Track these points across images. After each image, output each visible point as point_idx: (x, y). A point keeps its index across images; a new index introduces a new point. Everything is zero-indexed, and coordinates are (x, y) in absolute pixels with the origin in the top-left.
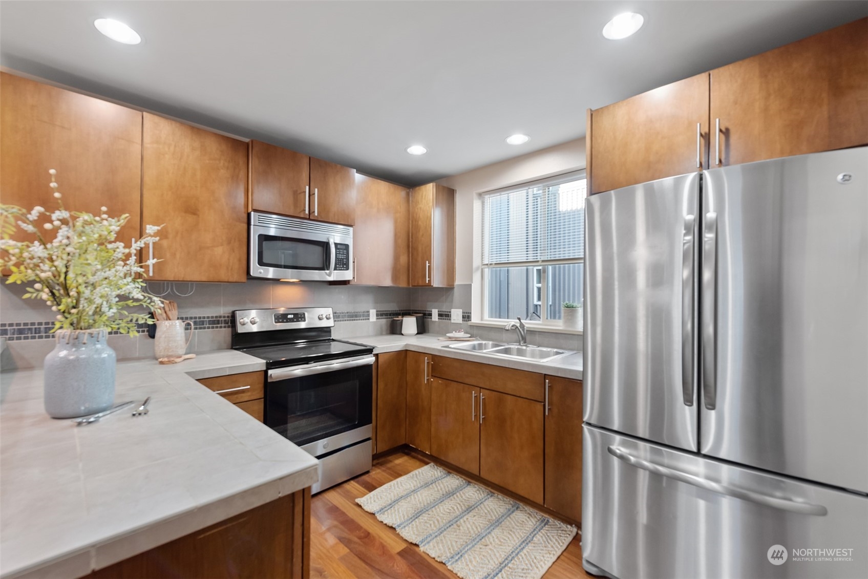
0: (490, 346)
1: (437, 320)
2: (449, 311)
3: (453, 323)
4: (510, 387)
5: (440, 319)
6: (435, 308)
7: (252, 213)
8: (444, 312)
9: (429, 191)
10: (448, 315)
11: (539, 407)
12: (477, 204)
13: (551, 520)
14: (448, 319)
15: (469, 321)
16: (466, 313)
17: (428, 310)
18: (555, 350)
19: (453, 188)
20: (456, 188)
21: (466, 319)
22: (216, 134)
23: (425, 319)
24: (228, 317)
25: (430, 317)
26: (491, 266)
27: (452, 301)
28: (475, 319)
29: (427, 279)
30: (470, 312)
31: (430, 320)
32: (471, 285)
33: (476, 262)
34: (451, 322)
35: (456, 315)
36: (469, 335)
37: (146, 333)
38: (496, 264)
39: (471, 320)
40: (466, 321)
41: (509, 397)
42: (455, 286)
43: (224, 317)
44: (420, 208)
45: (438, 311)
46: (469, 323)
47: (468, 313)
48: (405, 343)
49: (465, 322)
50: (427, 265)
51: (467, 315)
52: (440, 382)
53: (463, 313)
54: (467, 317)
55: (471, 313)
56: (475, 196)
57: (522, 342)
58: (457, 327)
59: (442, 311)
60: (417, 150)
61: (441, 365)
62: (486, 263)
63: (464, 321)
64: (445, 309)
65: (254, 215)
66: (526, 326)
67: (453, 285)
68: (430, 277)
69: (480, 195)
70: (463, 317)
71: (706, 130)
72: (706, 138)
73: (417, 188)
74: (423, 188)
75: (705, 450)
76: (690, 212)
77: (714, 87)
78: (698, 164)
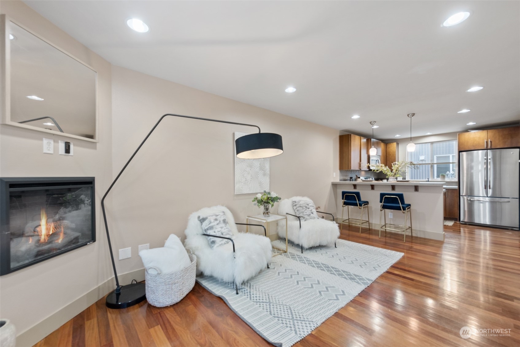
9: (394, 144)
19: (398, 143)
44: (391, 149)
60: (398, 136)
71: (487, 141)
72: (487, 142)
73: (389, 144)
74: (392, 144)
75: (489, 196)
76: (485, 156)
77: (488, 133)
78: (485, 147)
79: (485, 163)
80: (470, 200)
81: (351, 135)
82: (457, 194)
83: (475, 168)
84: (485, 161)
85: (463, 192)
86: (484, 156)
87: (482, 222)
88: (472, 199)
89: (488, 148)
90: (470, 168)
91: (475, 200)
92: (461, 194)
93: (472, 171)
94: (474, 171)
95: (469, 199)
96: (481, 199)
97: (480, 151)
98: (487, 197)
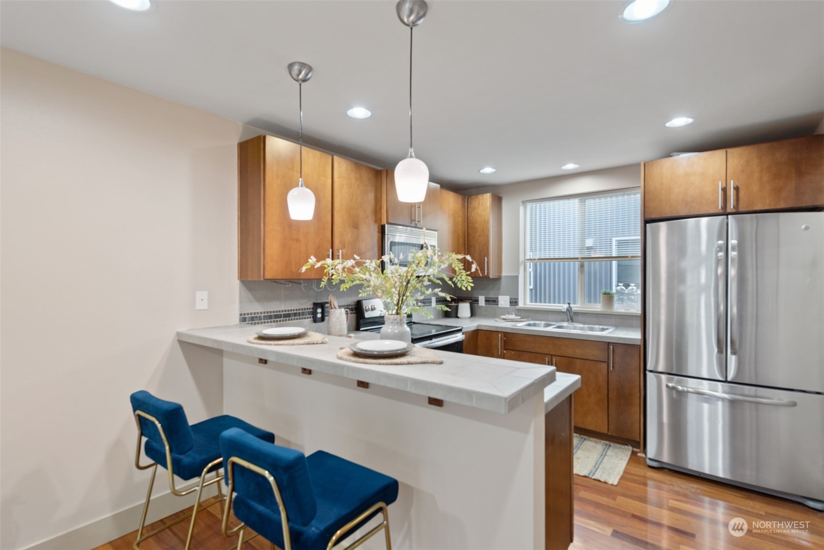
0: (542, 325)
1: (484, 305)
2: (496, 297)
3: (500, 308)
4: (578, 352)
5: (487, 304)
6: (482, 295)
7: (386, 225)
8: (491, 298)
9: (486, 199)
10: (496, 301)
11: (604, 365)
12: (522, 209)
13: (612, 444)
14: (495, 304)
15: (516, 305)
16: (514, 299)
17: (474, 296)
18: (601, 327)
19: (500, 196)
20: (502, 195)
21: (514, 304)
22: (367, 167)
23: (473, 305)
24: (353, 305)
25: (476, 302)
26: (534, 261)
27: (499, 289)
28: (521, 304)
29: (486, 272)
30: (516, 298)
31: (476, 305)
32: (518, 276)
33: (521, 258)
34: (498, 307)
35: (504, 301)
36: (520, 317)
37: (312, 319)
38: (539, 259)
39: (518, 305)
40: (514, 305)
41: (578, 360)
42: (502, 277)
43: (351, 305)
44: (477, 213)
45: (485, 298)
46: (517, 307)
47: (516, 299)
48: (477, 324)
49: (512, 307)
50: (486, 260)
51: (514, 300)
52: (513, 353)
53: (511, 299)
54: (514, 302)
55: (518, 299)
56: (521, 204)
57: (570, 321)
58: (505, 311)
59: (489, 298)
60: (488, 170)
61: (513, 340)
62: (529, 258)
63: (511, 305)
64: (491, 295)
65: (388, 227)
66: (573, 309)
67: (501, 276)
68: (488, 270)
69: (524, 202)
70: (511, 302)
71: (724, 185)
72: (725, 190)
73: (474, 197)
74: (480, 196)
75: (729, 379)
76: (720, 238)
77: (729, 160)
78: (720, 208)
79: (718, 261)
80: (673, 388)
81: (264, 137)
82: (635, 362)
83: (690, 279)
84: (721, 254)
85: (657, 358)
86: (715, 236)
87: (706, 469)
88: (680, 388)
89: (728, 211)
90: (677, 277)
91: (690, 390)
92: (649, 367)
93: (682, 288)
94: (689, 290)
95: (670, 385)
96: (705, 387)
97: (704, 220)
98: (726, 381)
